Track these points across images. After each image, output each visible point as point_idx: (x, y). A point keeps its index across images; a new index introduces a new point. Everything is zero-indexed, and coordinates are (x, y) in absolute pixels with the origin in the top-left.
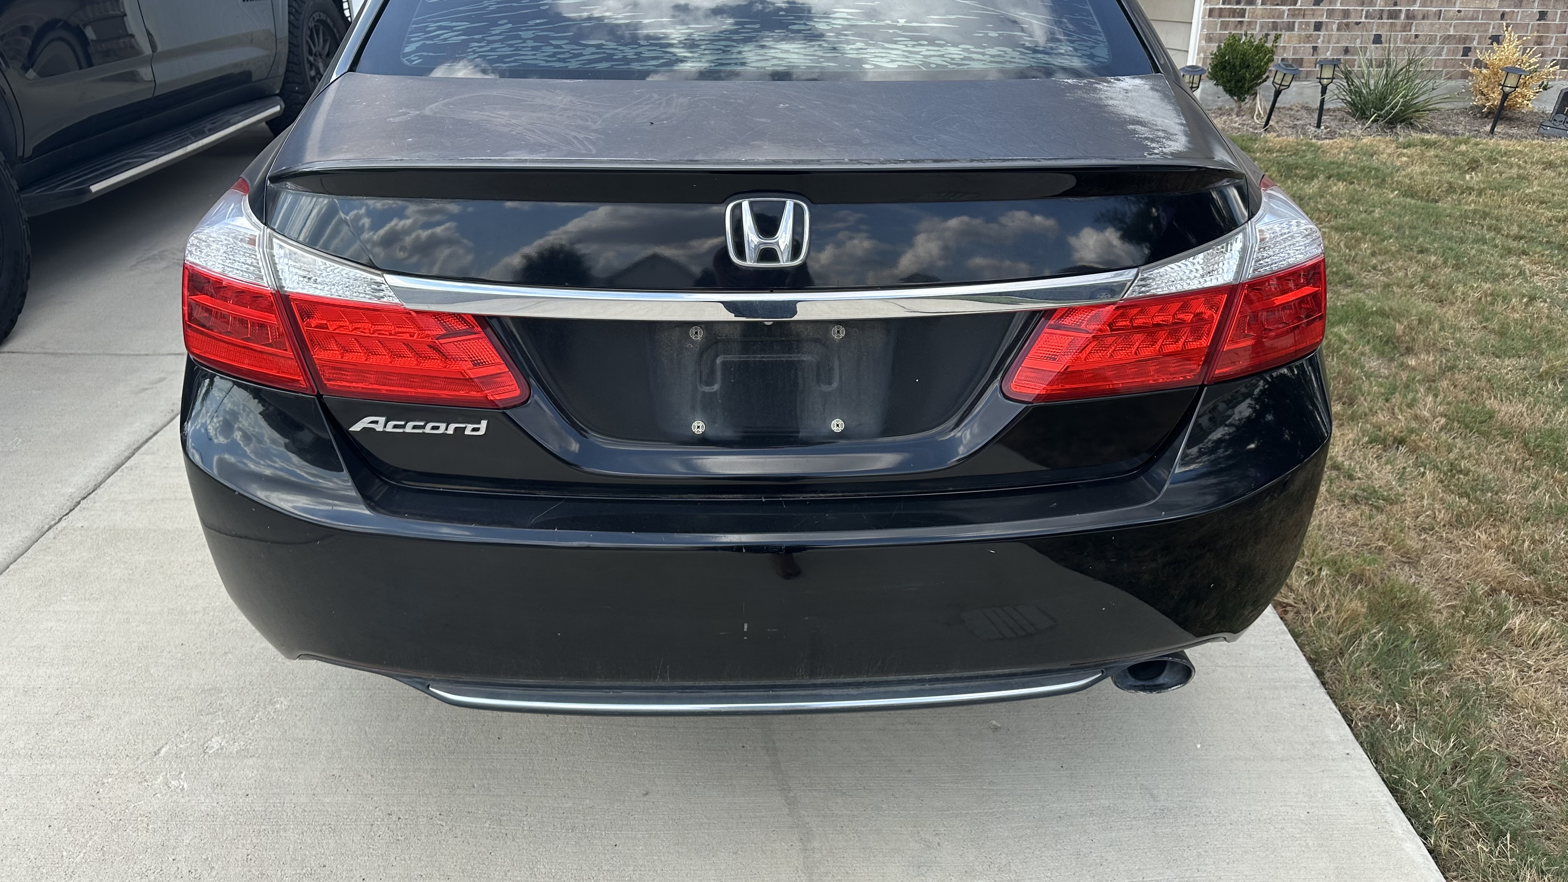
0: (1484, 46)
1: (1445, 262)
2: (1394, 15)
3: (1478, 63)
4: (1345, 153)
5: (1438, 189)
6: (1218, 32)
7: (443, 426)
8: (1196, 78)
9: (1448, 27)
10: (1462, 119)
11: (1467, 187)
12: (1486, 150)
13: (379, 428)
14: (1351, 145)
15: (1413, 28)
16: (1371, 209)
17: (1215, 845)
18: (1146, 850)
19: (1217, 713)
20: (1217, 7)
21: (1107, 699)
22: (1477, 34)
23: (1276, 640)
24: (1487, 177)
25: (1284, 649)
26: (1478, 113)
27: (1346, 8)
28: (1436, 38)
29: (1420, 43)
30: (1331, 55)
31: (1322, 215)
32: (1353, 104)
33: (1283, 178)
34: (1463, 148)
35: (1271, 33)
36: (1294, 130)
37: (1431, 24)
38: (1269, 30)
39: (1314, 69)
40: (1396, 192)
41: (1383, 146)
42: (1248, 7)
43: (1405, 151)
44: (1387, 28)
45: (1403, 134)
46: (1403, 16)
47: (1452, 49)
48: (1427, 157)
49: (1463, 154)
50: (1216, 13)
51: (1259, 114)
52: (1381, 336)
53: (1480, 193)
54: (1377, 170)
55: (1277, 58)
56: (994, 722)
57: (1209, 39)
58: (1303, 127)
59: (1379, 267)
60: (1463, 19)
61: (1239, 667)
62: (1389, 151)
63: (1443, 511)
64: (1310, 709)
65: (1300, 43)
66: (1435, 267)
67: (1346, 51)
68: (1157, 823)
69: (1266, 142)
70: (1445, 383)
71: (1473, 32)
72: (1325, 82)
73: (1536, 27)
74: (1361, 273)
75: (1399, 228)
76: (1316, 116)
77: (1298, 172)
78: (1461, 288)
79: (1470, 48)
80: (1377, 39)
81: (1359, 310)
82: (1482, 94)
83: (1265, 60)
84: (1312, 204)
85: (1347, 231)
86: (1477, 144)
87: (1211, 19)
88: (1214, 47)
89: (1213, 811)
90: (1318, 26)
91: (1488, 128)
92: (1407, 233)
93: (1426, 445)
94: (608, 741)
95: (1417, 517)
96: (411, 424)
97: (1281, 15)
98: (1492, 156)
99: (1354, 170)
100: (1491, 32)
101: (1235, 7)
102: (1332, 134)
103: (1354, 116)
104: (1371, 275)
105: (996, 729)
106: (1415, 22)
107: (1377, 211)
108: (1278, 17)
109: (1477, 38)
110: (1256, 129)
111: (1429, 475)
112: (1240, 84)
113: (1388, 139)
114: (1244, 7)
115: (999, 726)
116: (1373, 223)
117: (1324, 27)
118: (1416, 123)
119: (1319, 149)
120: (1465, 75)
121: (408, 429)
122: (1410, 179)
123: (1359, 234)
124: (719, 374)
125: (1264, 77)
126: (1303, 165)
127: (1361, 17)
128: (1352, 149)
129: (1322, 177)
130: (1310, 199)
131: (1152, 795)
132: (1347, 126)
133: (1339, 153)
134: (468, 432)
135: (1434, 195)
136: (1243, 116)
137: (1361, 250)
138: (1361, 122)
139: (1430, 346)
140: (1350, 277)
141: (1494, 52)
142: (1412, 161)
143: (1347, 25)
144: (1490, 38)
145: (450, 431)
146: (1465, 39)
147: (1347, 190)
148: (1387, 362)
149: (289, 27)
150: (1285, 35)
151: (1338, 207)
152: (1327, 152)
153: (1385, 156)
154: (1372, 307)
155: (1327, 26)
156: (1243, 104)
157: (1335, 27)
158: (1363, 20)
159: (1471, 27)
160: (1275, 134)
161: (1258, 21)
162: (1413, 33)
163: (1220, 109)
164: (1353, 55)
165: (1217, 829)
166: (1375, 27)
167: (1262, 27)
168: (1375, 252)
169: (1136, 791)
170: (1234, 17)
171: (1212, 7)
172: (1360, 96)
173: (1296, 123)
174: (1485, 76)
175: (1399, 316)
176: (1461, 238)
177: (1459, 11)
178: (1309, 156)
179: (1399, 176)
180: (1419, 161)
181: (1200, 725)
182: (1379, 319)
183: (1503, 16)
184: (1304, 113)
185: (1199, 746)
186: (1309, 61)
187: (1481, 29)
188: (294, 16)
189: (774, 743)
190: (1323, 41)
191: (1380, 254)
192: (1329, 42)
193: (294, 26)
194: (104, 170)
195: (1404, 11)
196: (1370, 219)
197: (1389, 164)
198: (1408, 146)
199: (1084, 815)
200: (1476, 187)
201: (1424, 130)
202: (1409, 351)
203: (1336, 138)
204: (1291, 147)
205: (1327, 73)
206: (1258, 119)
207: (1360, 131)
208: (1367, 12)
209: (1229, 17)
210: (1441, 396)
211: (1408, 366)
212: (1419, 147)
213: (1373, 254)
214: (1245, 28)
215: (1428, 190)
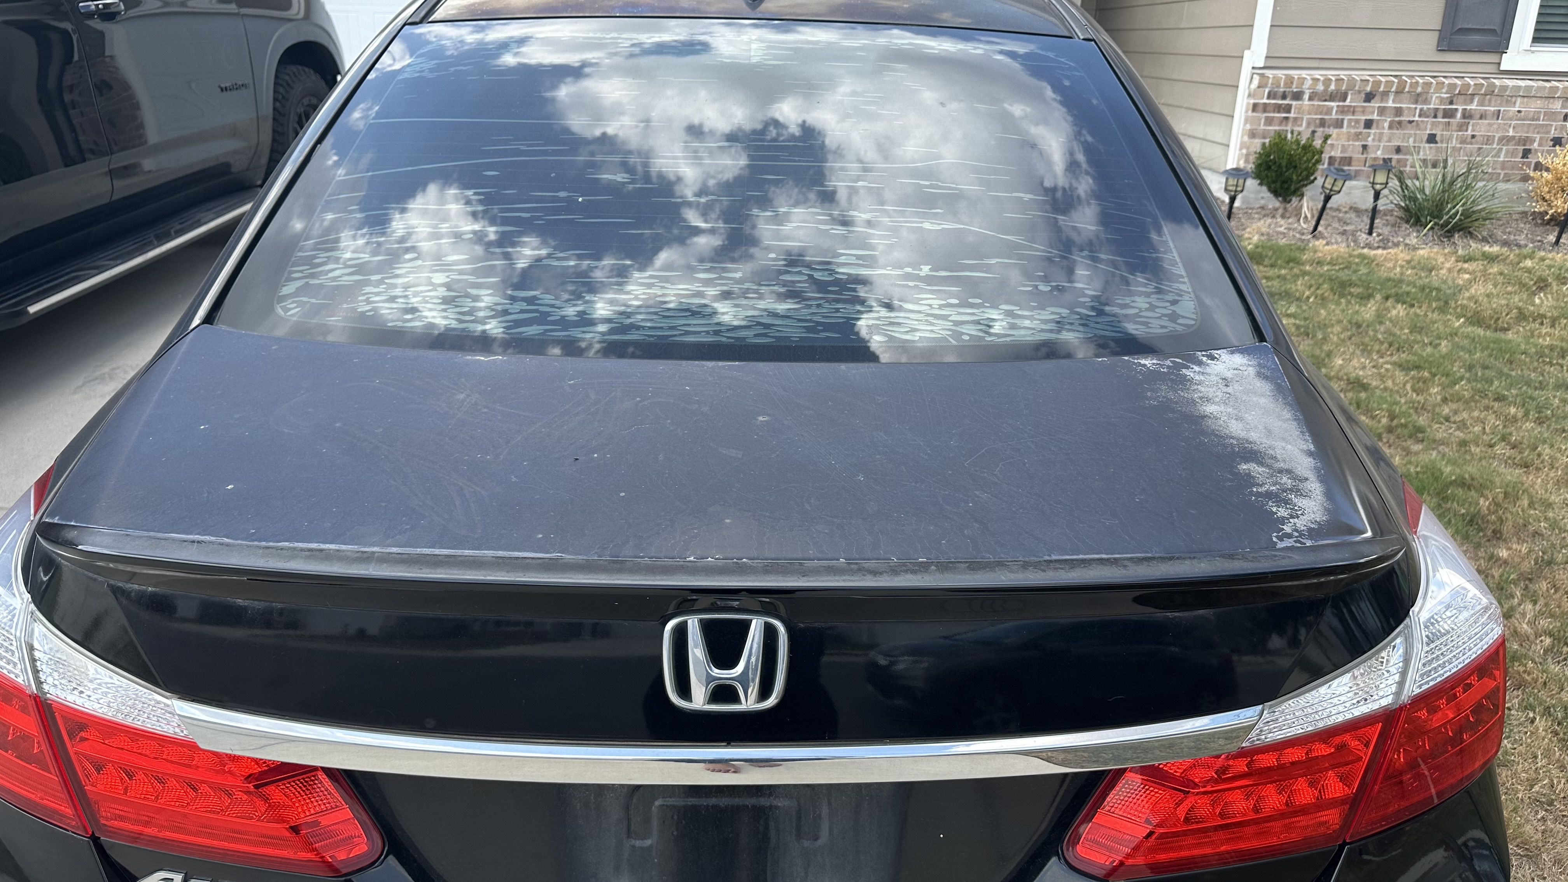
0: (1546, 148)
1: (1526, 414)
2: (1449, 114)
3: (1538, 167)
4: (1402, 267)
5: (1507, 315)
6: (1262, 127)
8: (1241, 181)
9: (1507, 127)
10: (1522, 225)
11: (1539, 314)
12: (1553, 266)
14: (1408, 258)
15: (1470, 128)
16: (1437, 342)
20: (1262, 101)
22: (1538, 136)
24: (1558, 300)
26: (1539, 220)
27: (1398, 105)
28: (1494, 139)
29: (1477, 143)
30: (1382, 154)
31: (1383, 347)
32: (1406, 209)
33: (1336, 296)
34: (1528, 263)
35: (1318, 129)
36: (1344, 237)
37: (1489, 124)
38: (1316, 127)
39: (1363, 168)
40: (1462, 320)
41: (1441, 259)
42: (1294, 103)
43: (1466, 266)
44: (1441, 127)
45: (1463, 245)
46: (1459, 115)
47: (1511, 151)
48: (1490, 274)
49: (1529, 271)
50: (1260, 108)
51: (1306, 217)
52: (1463, 514)
53: (1553, 322)
54: (1438, 290)
55: (1325, 156)
57: (1253, 134)
58: (1354, 233)
59: (1452, 419)
60: (1523, 120)
62: (1448, 265)
63: (1563, 781)
65: (1349, 141)
66: (1515, 419)
67: (1398, 150)
69: (1315, 252)
70: (1544, 585)
71: (1534, 133)
72: (1378, 187)
74: (1433, 424)
75: (1470, 368)
76: (1367, 221)
77: (1352, 290)
78: (1547, 451)
79: (1530, 150)
80: (1432, 139)
81: (1436, 479)
82: (1544, 199)
83: (1313, 161)
84: (1371, 333)
85: (1413, 370)
86: (1543, 259)
87: (1255, 114)
88: (1257, 145)
90: (1369, 124)
91: (1552, 238)
92: (1480, 374)
93: (1533, 679)
95: (1532, 786)
97: (1329, 111)
98: (1560, 274)
99: (1413, 290)
100: (1553, 133)
101: (1280, 102)
102: (1384, 244)
103: (1407, 222)
104: (1443, 427)
106: (1472, 122)
107: (1443, 344)
108: (1326, 114)
109: (1537, 140)
110: (1303, 234)
111: (1541, 724)
112: (1286, 186)
113: (1446, 251)
114: (1290, 102)
116: (1441, 360)
117: (1374, 125)
118: (1476, 233)
119: (1373, 261)
120: (1526, 178)
122: (1475, 303)
123: (1426, 374)
124: (655, 823)
125: (1312, 178)
126: (1357, 282)
127: (1414, 116)
128: (1408, 262)
129: (1378, 297)
130: (1368, 326)
132: (1400, 233)
133: (1394, 267)
135: (1503, 322)
136: (1289, 218)
137: (1430, 395)
138: (1415, 229)
139: (1522, 530)
140: (1421, 430)
141: (1556, 156)
142: (1475, 279)
143: (1400, 123)
144: (1551, 140)
146: (1525, 141)
147: (1407, 314)
148: (1472, 549)
149: (274, 115)
150: (1334, 132)
151: (1399, 337)
152: (1382, 265)
153: (1444, 272)
154: (1451, 474)
155: (1378, 124)
156: (1288, 205)
157: (1386, 125)
158: (1417, 118)
159: (1532, 129)
160: (1324, 242)
161: (1305, 118)
162: (1469, 132)
163: (1262, 208)
164: (1405, 154)
166: (1429, 126)
167: (1309, 124)
168: (1446, 399)
170: (1279, 112)
171: (1256, 101)
172: (1415, 202)
173: (1345, 228)
174: (1547, 181)
175: (1481, 487)
176: (1540, 382)
177: (1519, 112)
178: (1364, 270)
179: (1463, 299)
180: (1482, 279)
182: (1460, 491)
183: (1565, 117)
184: (1353, 215)
186: (1359, 160)
187: (1541, 130)
188: (280, 102)
190: (1373, 140)
191: (1451, 401)
192: (1380, 141)
193: (280, 114)
194: (48, 285)
195: (1460, 111)
196: (1437, 355)
197: (1450, 283)
198: (1468, 259)
200: (1549, 314)
201: (1485, 240)
202: (1497, 536)
203: (1389, 248)
204: (1343, 258)
205: (1381, 178)
206: (1304, 223)
207: (1416, 240)
208: (1421, 110)
209: (1274, 112)
210: (1541, 602)
211: (1499, 559)
212: (1481, 262)
213: (1445, 400)
214: (1290, 124)
215: (1496, 316)
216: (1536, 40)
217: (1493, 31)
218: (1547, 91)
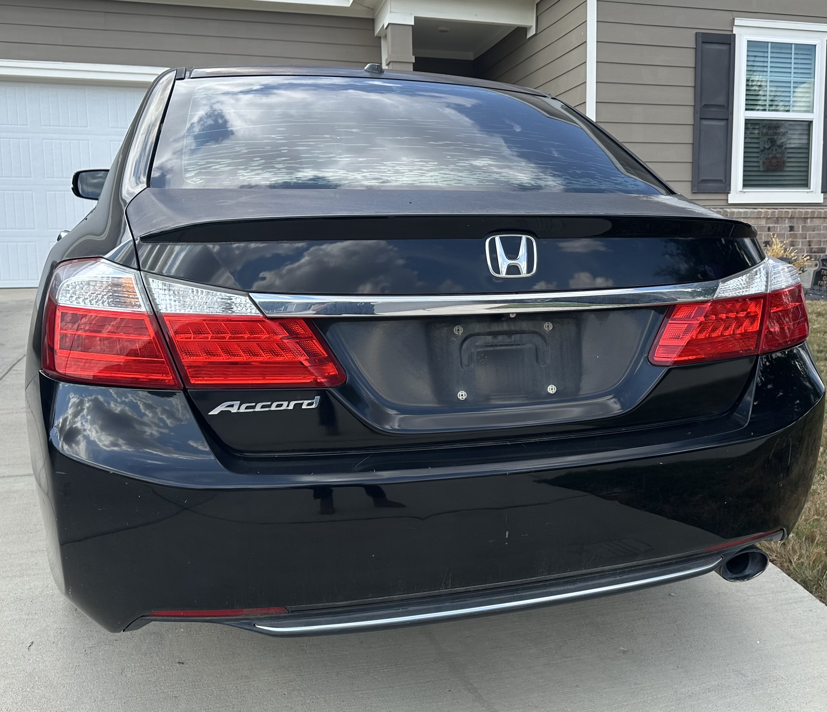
7: (285, 404)
13: (234, 410)
17: (794, 695)
18: (753, 705)
19: (761, 622)
21: (689, 624)
23: (778, 577)
25: (785, 581)
56: (622, 648)
61: (763, 595)
64: (816, 612)
68: (753, 689)
73: (789, 236)
89: (784, 677)
94: (342, 703)
96: (260, 405)
100: (764, 239)
105: (624, 652)
115: (626, 650)
121: (258, 409)
131: (742, 674)
134: (304, 407)
144: (764, 243)
145: (291, 407)
165: (791, 686)
169: (731, 674)
181: (754, 630)
183: (769, 229)
185: (758, 642)
189: (472, 685)
199: (705, 692)
216: (745, 186)
217: (720, 181)
218: (756, 214)
